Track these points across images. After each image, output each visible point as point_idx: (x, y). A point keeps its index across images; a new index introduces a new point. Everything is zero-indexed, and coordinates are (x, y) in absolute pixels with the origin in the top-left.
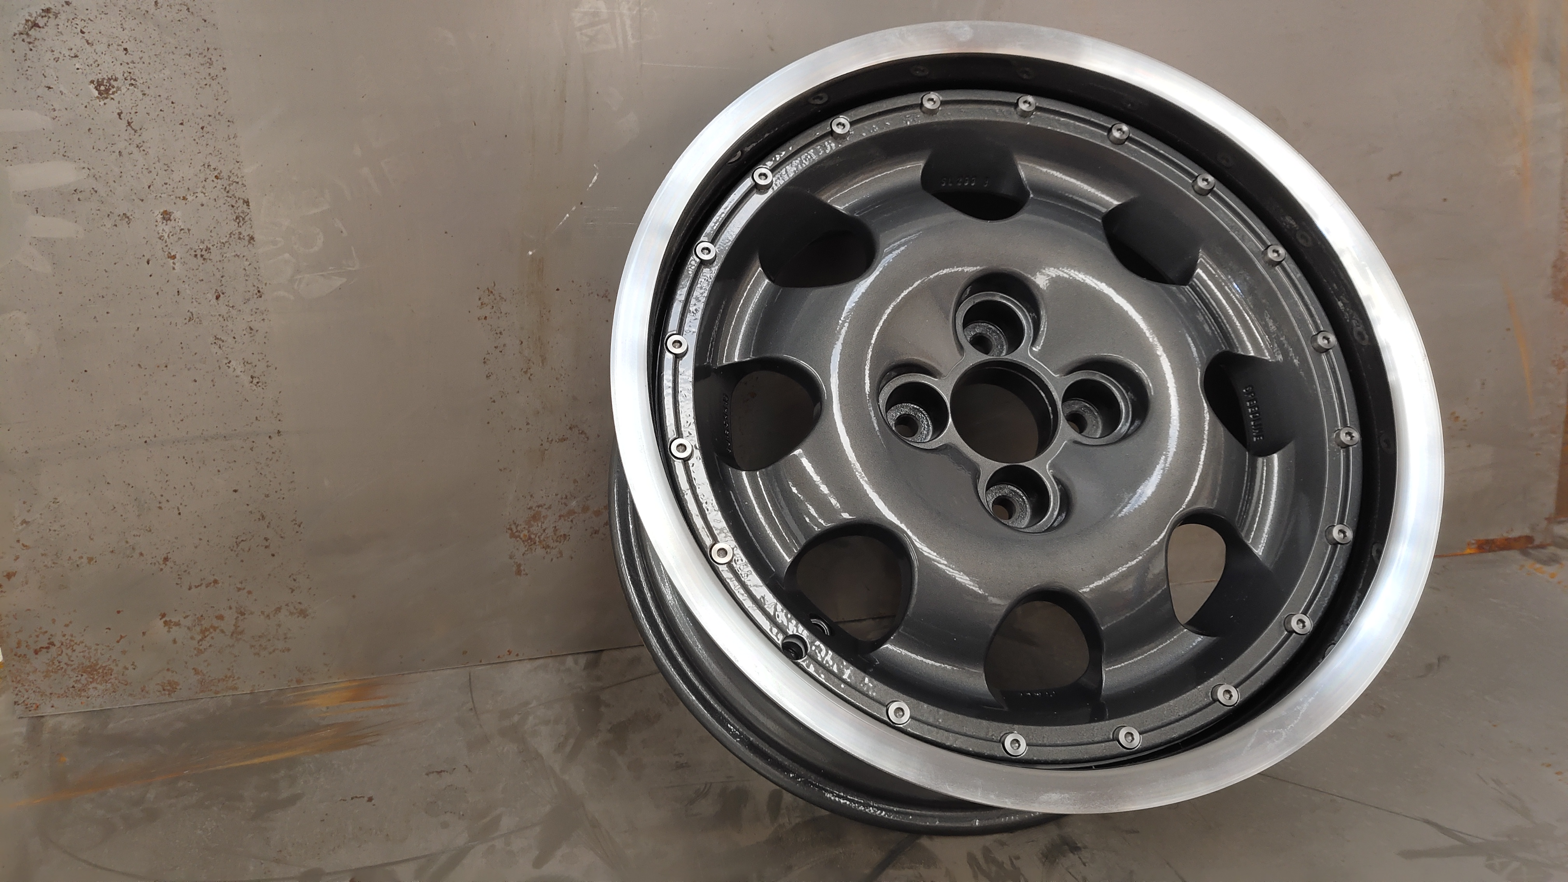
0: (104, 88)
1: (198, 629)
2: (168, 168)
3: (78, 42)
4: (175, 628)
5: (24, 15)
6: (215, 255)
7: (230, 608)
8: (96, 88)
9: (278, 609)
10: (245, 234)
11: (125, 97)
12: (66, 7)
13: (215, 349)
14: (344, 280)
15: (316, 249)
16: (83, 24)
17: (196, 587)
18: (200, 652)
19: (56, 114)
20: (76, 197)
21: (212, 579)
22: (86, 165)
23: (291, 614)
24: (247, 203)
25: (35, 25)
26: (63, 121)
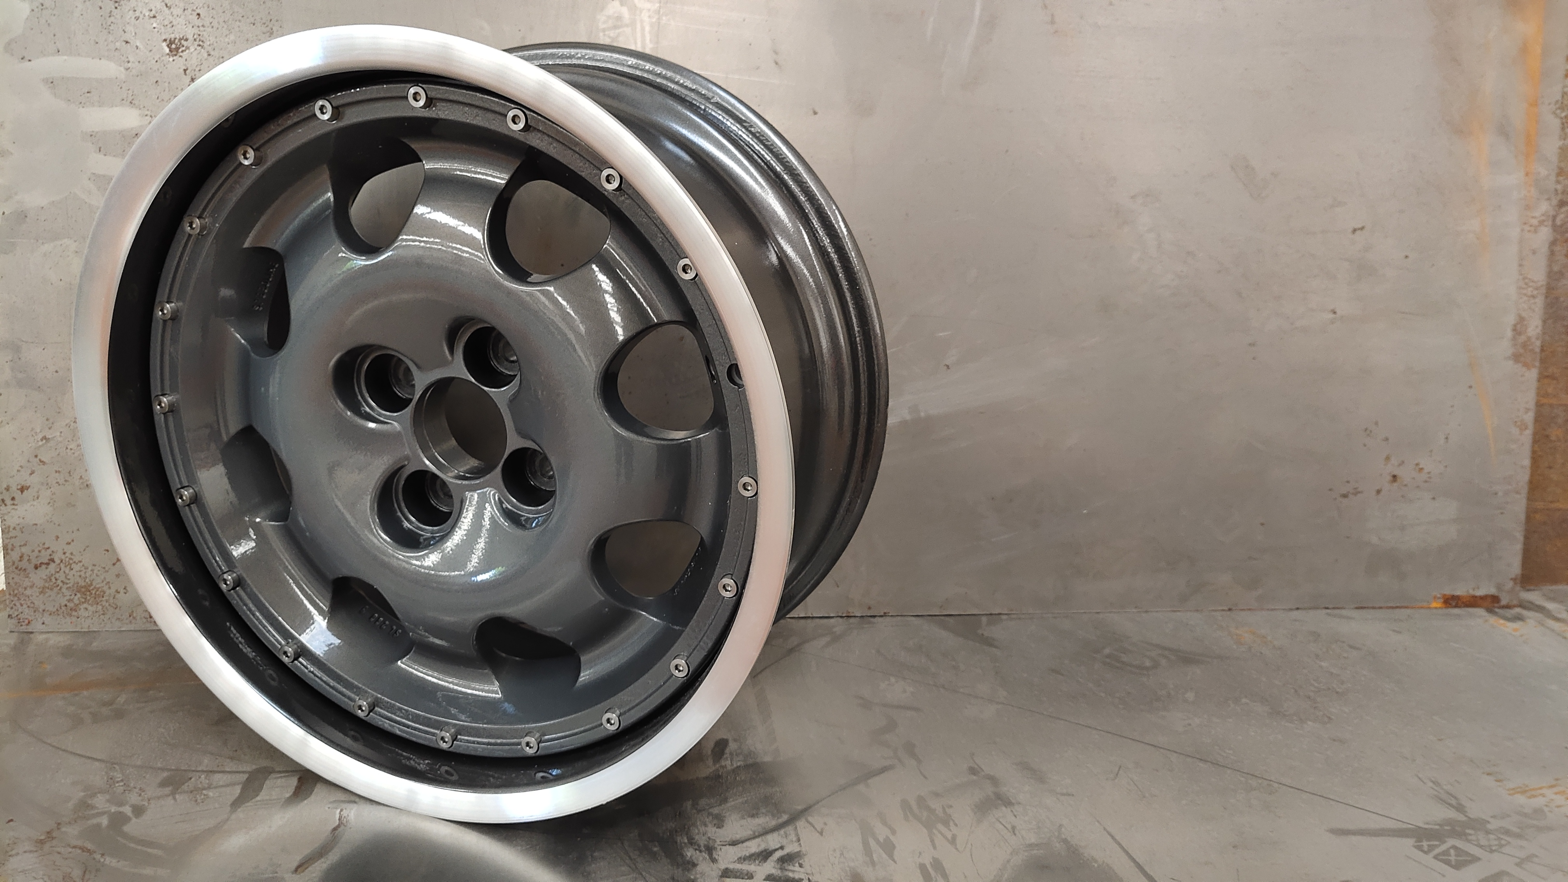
0: (175, 46)
8: (168, 46)
11: (192, 56)
19: (129, 65)
26: (134, 72)
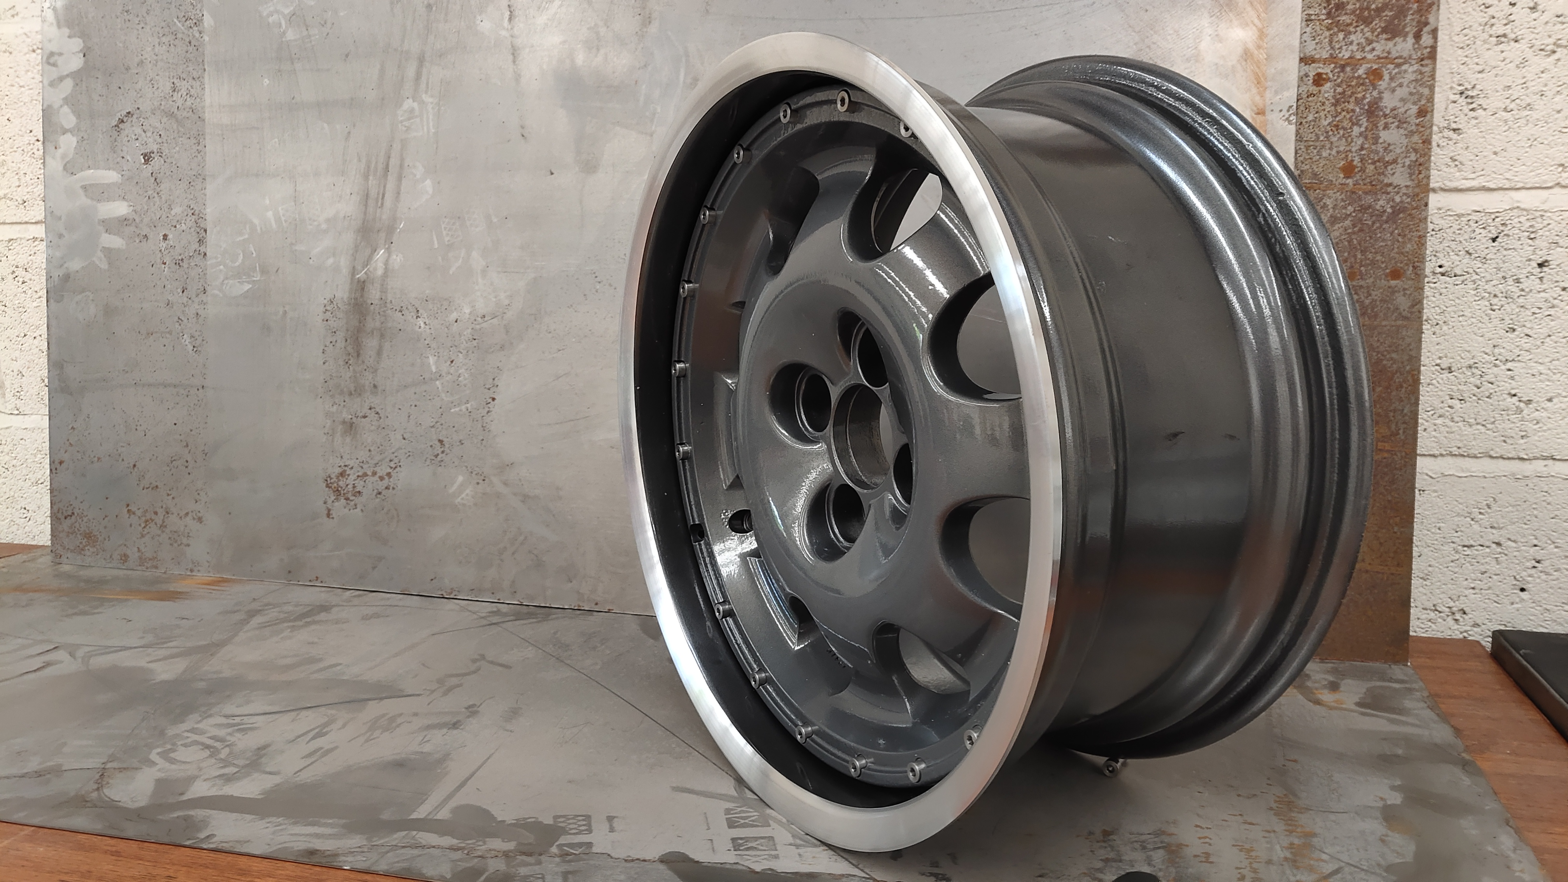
0: (147, 157)
1: (144, 519)
2: (170, 208)
3: (139, 131)
4: (132, 516)
5: (118, 116)
6: (185, 265)
7: (162, 507)
8: (144, 158)
9: (187, 514)
10: (202, 251)
11: (156, 163)
12: (138, 111)
13: (177, 325)
14: (251, 286)
15: (237, 264)
16: (143, 120)
17: (147, 488)
18: (143, 536)
19: (123, 173)
20: (125, 223)
21: (155, 484)
22: (132, 204)
23: (194, 519)
24: (205, 231)
25: (123, 121)
26: (126, 177)
